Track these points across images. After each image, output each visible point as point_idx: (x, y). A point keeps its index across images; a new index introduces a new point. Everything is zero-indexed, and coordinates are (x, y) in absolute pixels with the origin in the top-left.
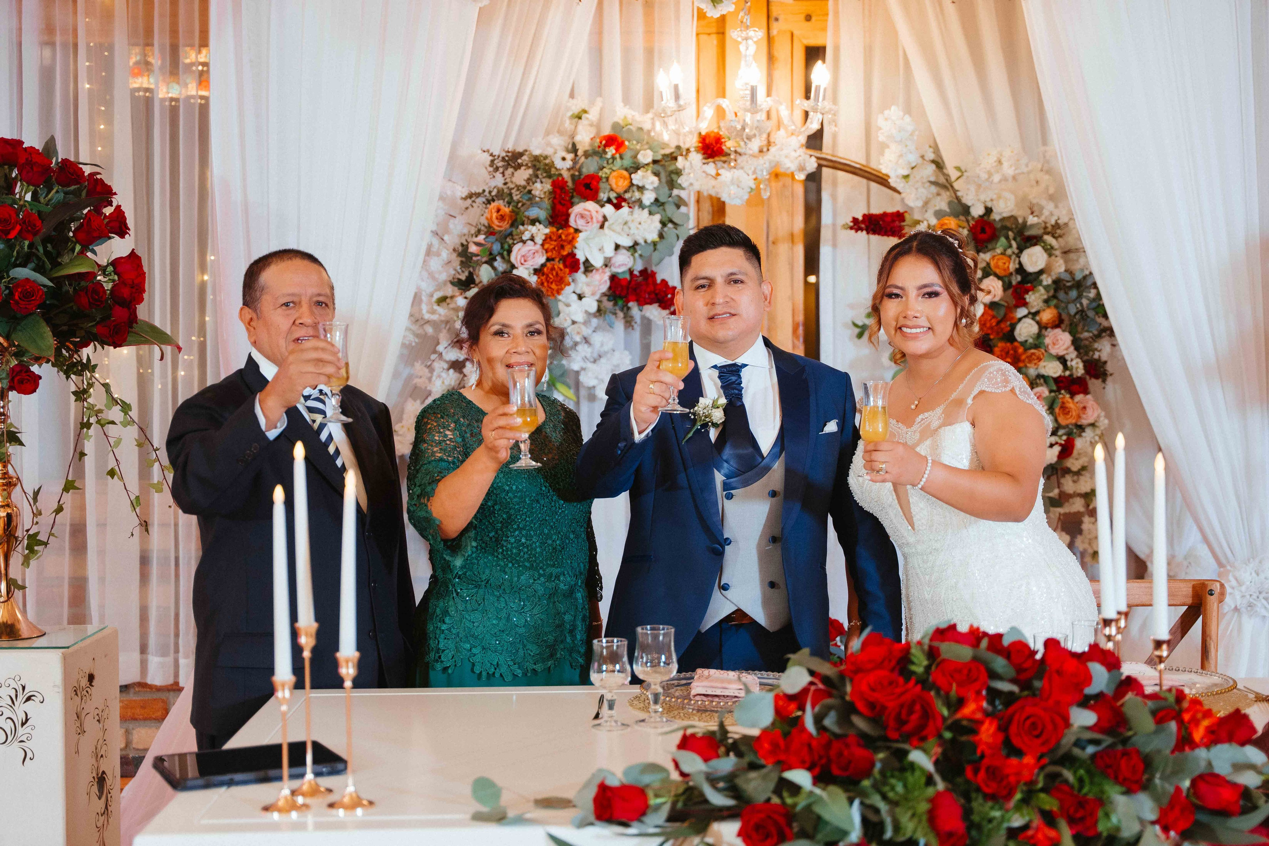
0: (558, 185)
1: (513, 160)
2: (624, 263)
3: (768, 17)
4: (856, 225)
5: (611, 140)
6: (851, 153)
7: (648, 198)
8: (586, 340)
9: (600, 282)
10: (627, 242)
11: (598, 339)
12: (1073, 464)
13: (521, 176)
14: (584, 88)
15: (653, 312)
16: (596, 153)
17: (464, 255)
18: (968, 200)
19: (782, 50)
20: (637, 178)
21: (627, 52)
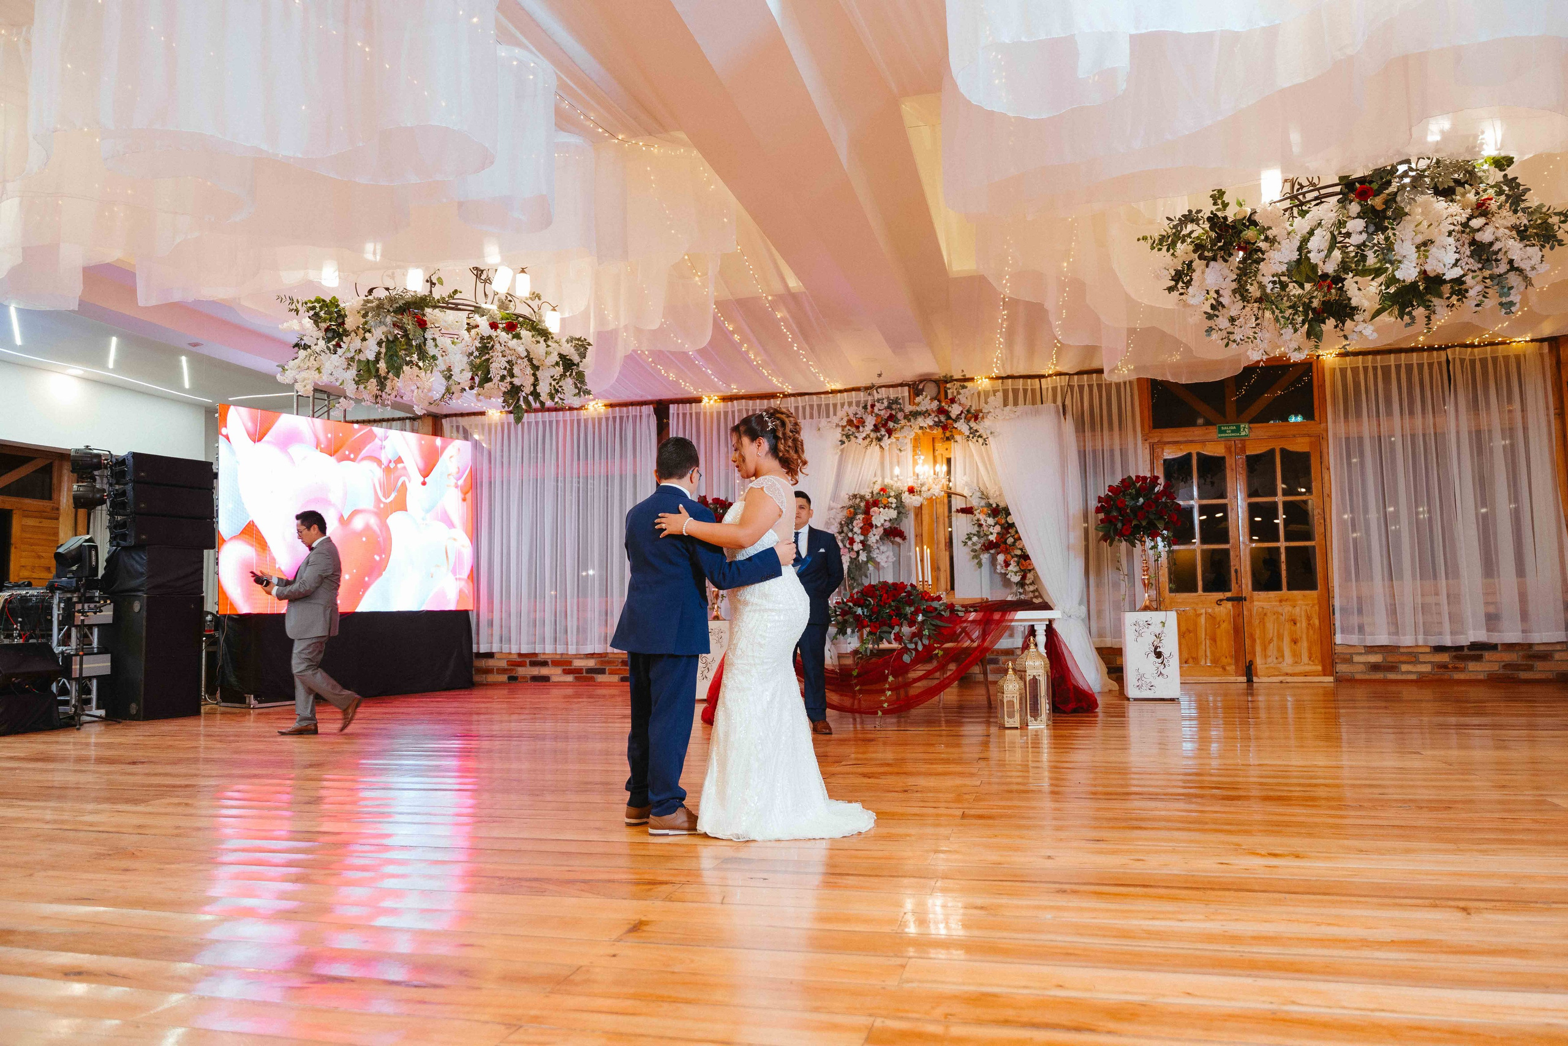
0: (867, 502)
1: (855, 496)
2: (887, 525)
3: (934, 450)
4: (958, 511)
5: (882, 490)
6: (959, 491)
7: (894, 506)
8: (878, 548)
9: (881, 531)
10: (888, 519)
11: (882, 548)
12: (1028, 582)
13: (858, 500)
14: (879, 473)
15: (898, 539)
16: (877, 494)
17: (841, 524)
18: (991, 501)
19: (939, 459)
20: (890, 500)
21: (891, 463)
